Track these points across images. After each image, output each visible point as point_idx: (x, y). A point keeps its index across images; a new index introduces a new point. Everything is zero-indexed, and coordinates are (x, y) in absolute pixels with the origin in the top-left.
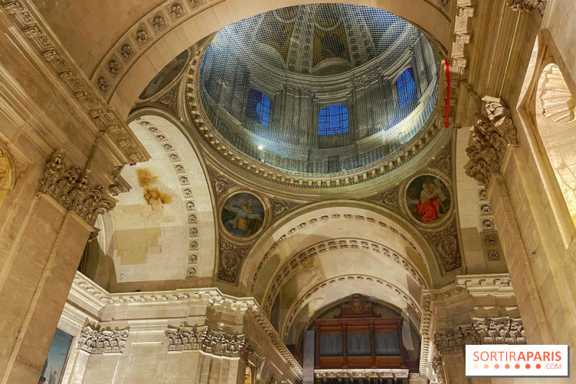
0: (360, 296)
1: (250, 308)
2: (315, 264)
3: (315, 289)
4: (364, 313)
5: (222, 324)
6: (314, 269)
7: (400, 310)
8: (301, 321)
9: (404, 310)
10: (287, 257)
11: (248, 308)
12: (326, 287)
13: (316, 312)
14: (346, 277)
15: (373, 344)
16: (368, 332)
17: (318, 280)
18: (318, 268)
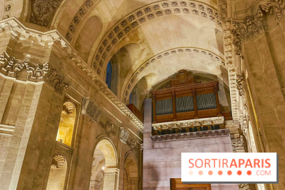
0: (184, 71)
1: (57, 43)
2: (140, 37)
3: (147, 63)
4: (188, 82)
5: (28, 56)
6: (141, 43)
7: (216, 77)
8: (142, 94)
9: (219, 76)
10: (110, 24)
11: (55, 42)
12: (155, 62)
13: (154, 87)
14: (169, 52)
15: (196, 103)
16: (191, 94)
17: (148, 55)
18: (143, 41)
